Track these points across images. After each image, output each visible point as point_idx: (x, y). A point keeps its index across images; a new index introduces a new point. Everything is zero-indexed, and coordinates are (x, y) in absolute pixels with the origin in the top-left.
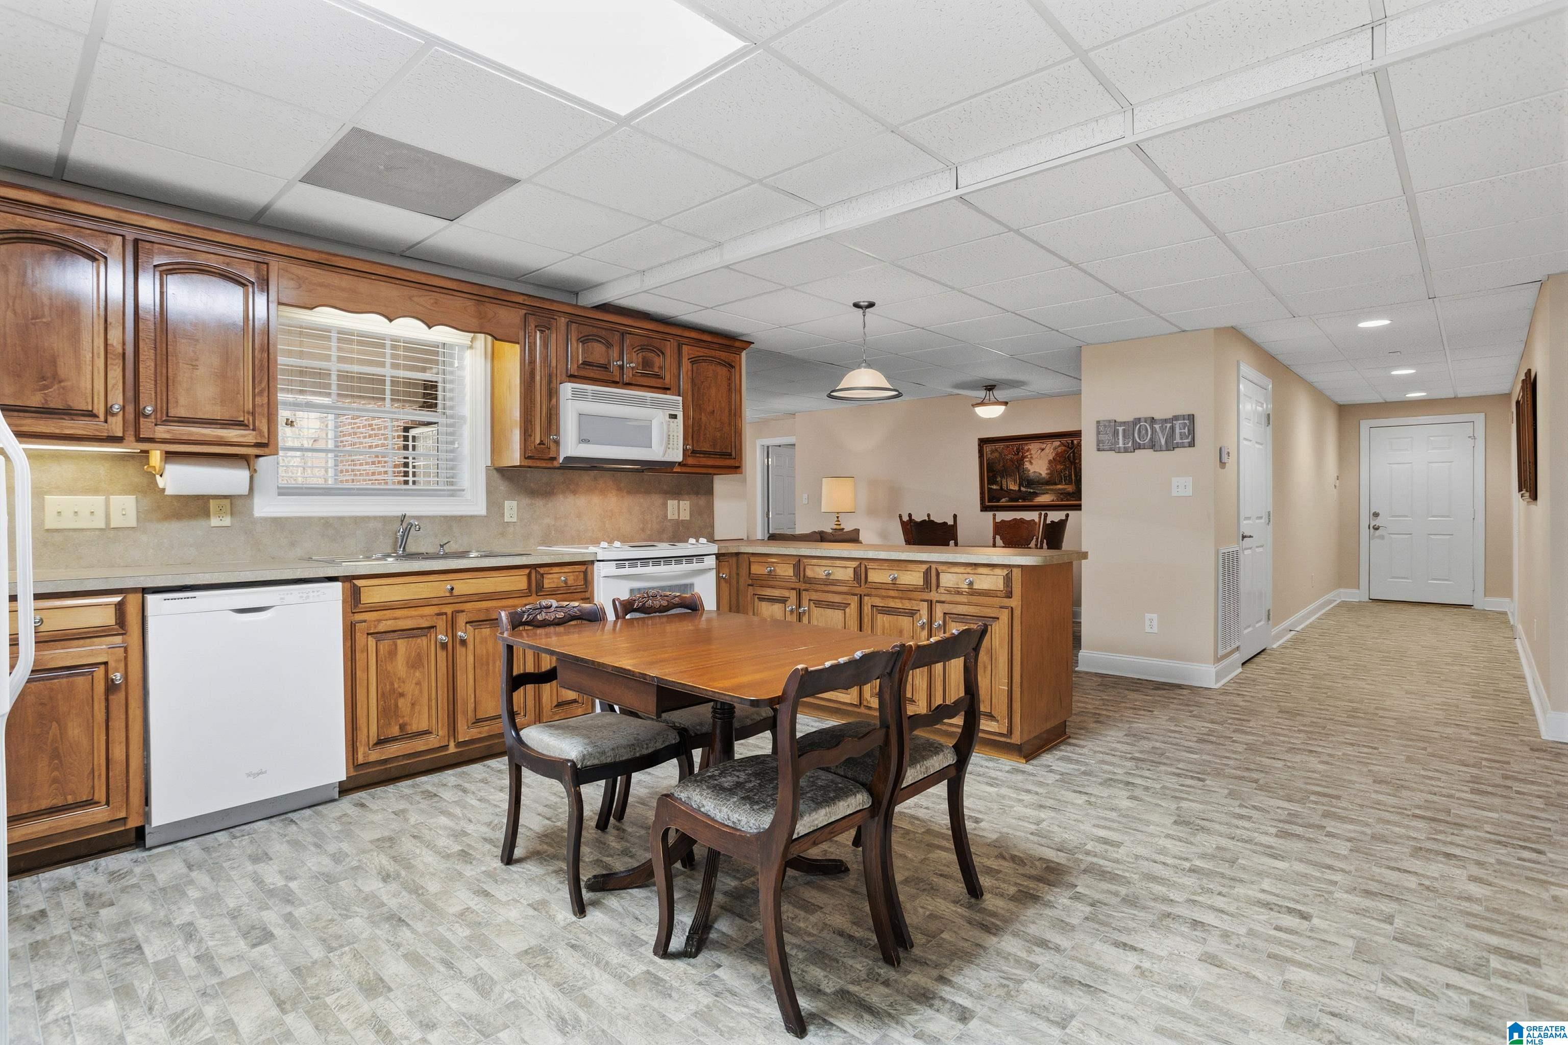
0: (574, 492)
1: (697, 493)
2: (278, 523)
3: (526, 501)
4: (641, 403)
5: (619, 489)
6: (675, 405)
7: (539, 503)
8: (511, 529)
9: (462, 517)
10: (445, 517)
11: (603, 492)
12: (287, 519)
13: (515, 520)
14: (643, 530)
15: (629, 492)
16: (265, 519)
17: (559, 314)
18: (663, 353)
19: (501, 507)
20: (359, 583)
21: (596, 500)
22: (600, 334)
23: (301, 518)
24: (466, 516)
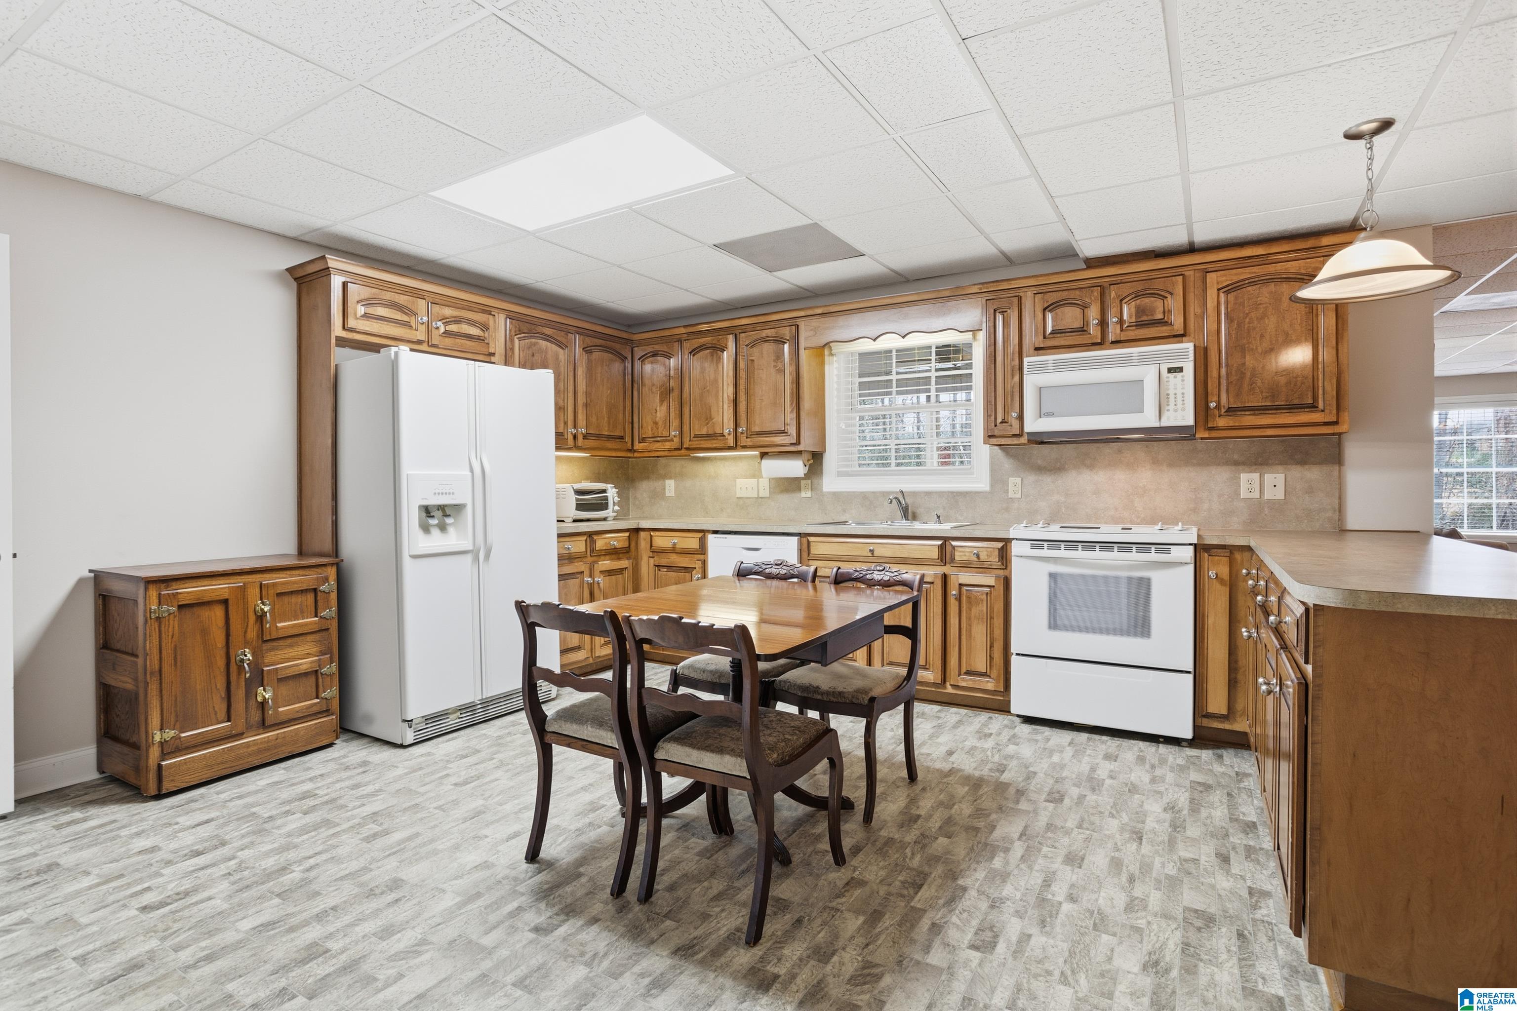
0: (1091, 467)
1: (1302, 463)
2: (836, 495)
3: (1031, 478)
4: (1127, 361)
5: (1156, 462)
6: (1183, 355)
7: (1047, 480)
8: (1016, 505)
9: (967, 493)
10: (952, 493)
11: (1131, 466)
12: (841, 492)
13: (1019, 496)
14: (1195, 510)
15: (1171, 465)
16: (829, 493)
17: (1025, 290)
18: (1171, 294)
19: (1005, 483)
20: (811, 539)
21: (1121, 477)
22: (1072, 296)
23: (854, 492)
24: (971, 492)
